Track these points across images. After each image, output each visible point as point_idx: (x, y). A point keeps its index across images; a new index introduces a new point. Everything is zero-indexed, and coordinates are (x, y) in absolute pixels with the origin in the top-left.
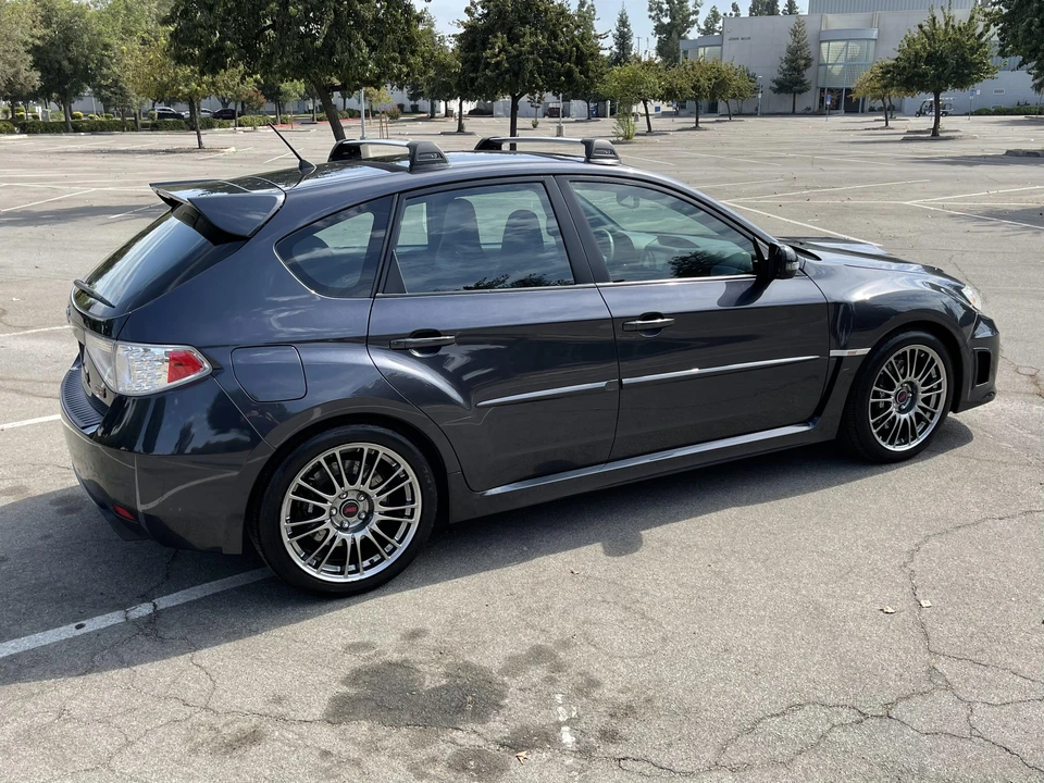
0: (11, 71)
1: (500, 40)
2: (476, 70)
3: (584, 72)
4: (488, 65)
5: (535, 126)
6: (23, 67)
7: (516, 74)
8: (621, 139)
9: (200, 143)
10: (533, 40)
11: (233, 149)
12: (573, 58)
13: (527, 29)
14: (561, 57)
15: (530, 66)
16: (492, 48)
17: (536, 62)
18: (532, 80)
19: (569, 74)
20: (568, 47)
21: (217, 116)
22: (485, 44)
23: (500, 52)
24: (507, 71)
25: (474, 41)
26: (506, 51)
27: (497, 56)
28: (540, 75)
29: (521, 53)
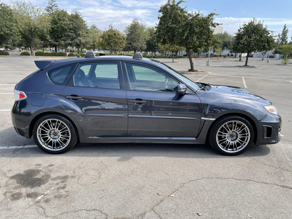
0: (141, 45)
1: (245, 37)
2: (238, 45)
3: (269, 46)
4: (241, 44)
5: (262, 60)
6: (143, 44)
7: (249, 46)
8: (283, 64)
9: (173, 61)
10: (255, 37)
11: (180, 62)
12: (266, 42)
13: (254, 34)
14: (262, 42)
15: (253, 44)
16: (243, 39)
17: (255, 43)
18: (253, 47)
19: (264, 46)
20: (265, 39)
21: (184, 56)
22: (242, 38)
23: (245, 41)
24: (246, 45)
25: (239, 38)
26: (247, 40)
27: (244, 41)
28: (255, 46)
29: (251, 41)
